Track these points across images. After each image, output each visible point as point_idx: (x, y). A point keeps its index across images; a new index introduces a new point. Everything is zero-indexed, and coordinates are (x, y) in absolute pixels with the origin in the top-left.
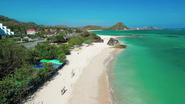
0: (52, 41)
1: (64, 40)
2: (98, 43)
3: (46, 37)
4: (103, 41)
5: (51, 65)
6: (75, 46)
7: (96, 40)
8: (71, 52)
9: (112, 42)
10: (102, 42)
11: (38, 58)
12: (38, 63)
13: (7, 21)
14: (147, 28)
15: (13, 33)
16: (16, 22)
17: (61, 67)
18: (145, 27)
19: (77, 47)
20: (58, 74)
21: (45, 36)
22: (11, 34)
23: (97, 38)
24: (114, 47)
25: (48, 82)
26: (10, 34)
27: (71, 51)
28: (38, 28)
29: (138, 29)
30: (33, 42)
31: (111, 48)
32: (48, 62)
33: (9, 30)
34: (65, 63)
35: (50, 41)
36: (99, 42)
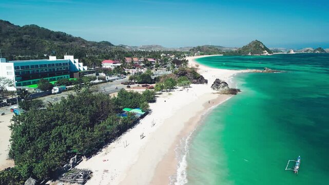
0: (136, 81)
1: (152, 80)
2: (199, 85)
3: (129, 73)
4: (206, 82)
5: (133, 114)
6: (164, 90)
7: (196, 81)
8: (158, 99)
9: (217, 85)
10: (205, 84)
11: (121, 107)
12: (120, 111)
13: (71, 42)
14: (312, 50)
15: (86, 68)
16: (84, 42)
17: (142, 117)
18: (307, 49)
19: (167, 91)
20: (139, 123)
21: (126, 72)
22: (84, 69)
23: (198, 78)
24: (218, 93)
25: (130, 129)
26: (82, 70)
27: (157, 97)
28: (116, 56)
29: (292, 52)
30: (111, 81)
31: (214, 93)
32: (130, 112)
33: (81, 64)
34: (147, 112)
35: (133, 81)
36: (201, 83)
